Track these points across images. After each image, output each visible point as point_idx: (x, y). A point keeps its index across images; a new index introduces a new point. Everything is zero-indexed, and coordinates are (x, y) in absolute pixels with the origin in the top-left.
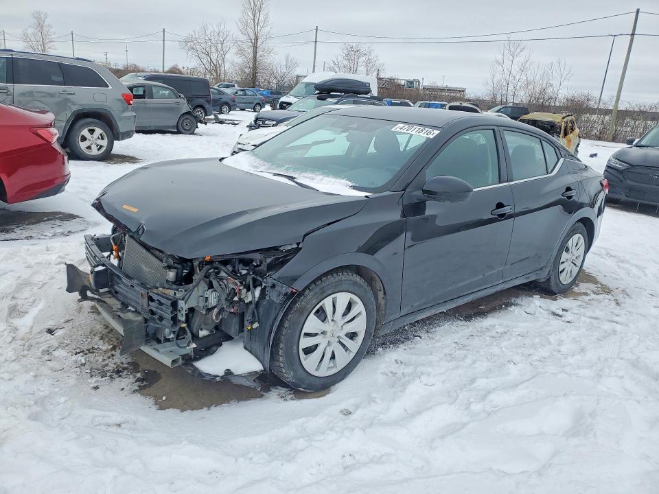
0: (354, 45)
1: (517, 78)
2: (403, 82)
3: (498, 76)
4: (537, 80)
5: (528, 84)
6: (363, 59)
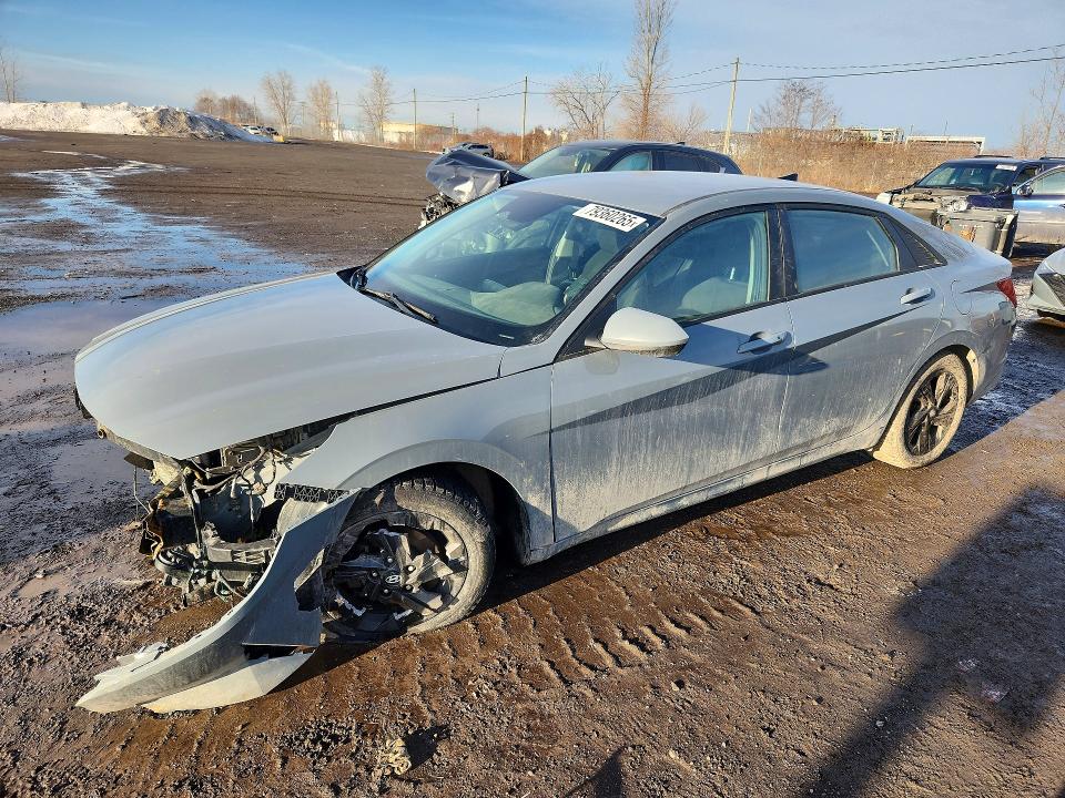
6: (809, 101)
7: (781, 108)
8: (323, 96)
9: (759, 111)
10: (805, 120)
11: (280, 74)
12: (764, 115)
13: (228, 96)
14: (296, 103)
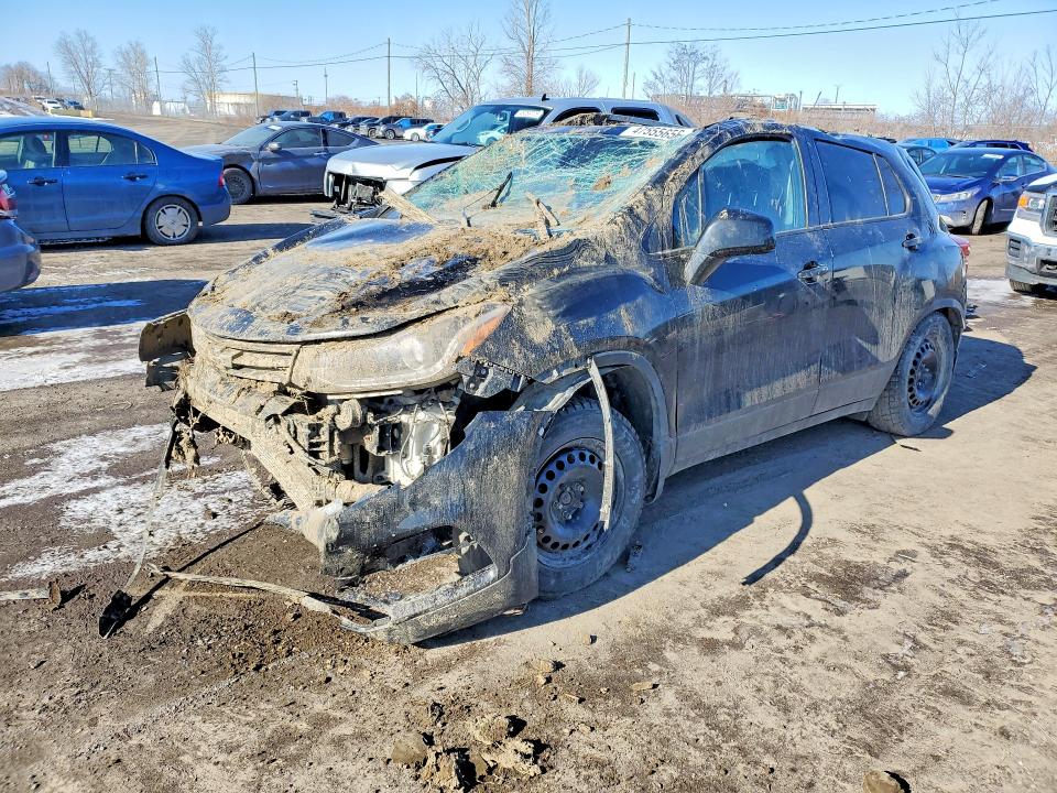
0: (688, 44)
1: (972, 83)
2: (767, 101)
3: (938, 82)
4: (1007, 84)
5: (991, 90)
6: (703, 66)
7: (674, 74)
8: (135, 61)
9: (651, 78)
10: (701, 86)
11: (79, 35)
12: (657, 82)
13: (13, 63)
14: (102, 70)
